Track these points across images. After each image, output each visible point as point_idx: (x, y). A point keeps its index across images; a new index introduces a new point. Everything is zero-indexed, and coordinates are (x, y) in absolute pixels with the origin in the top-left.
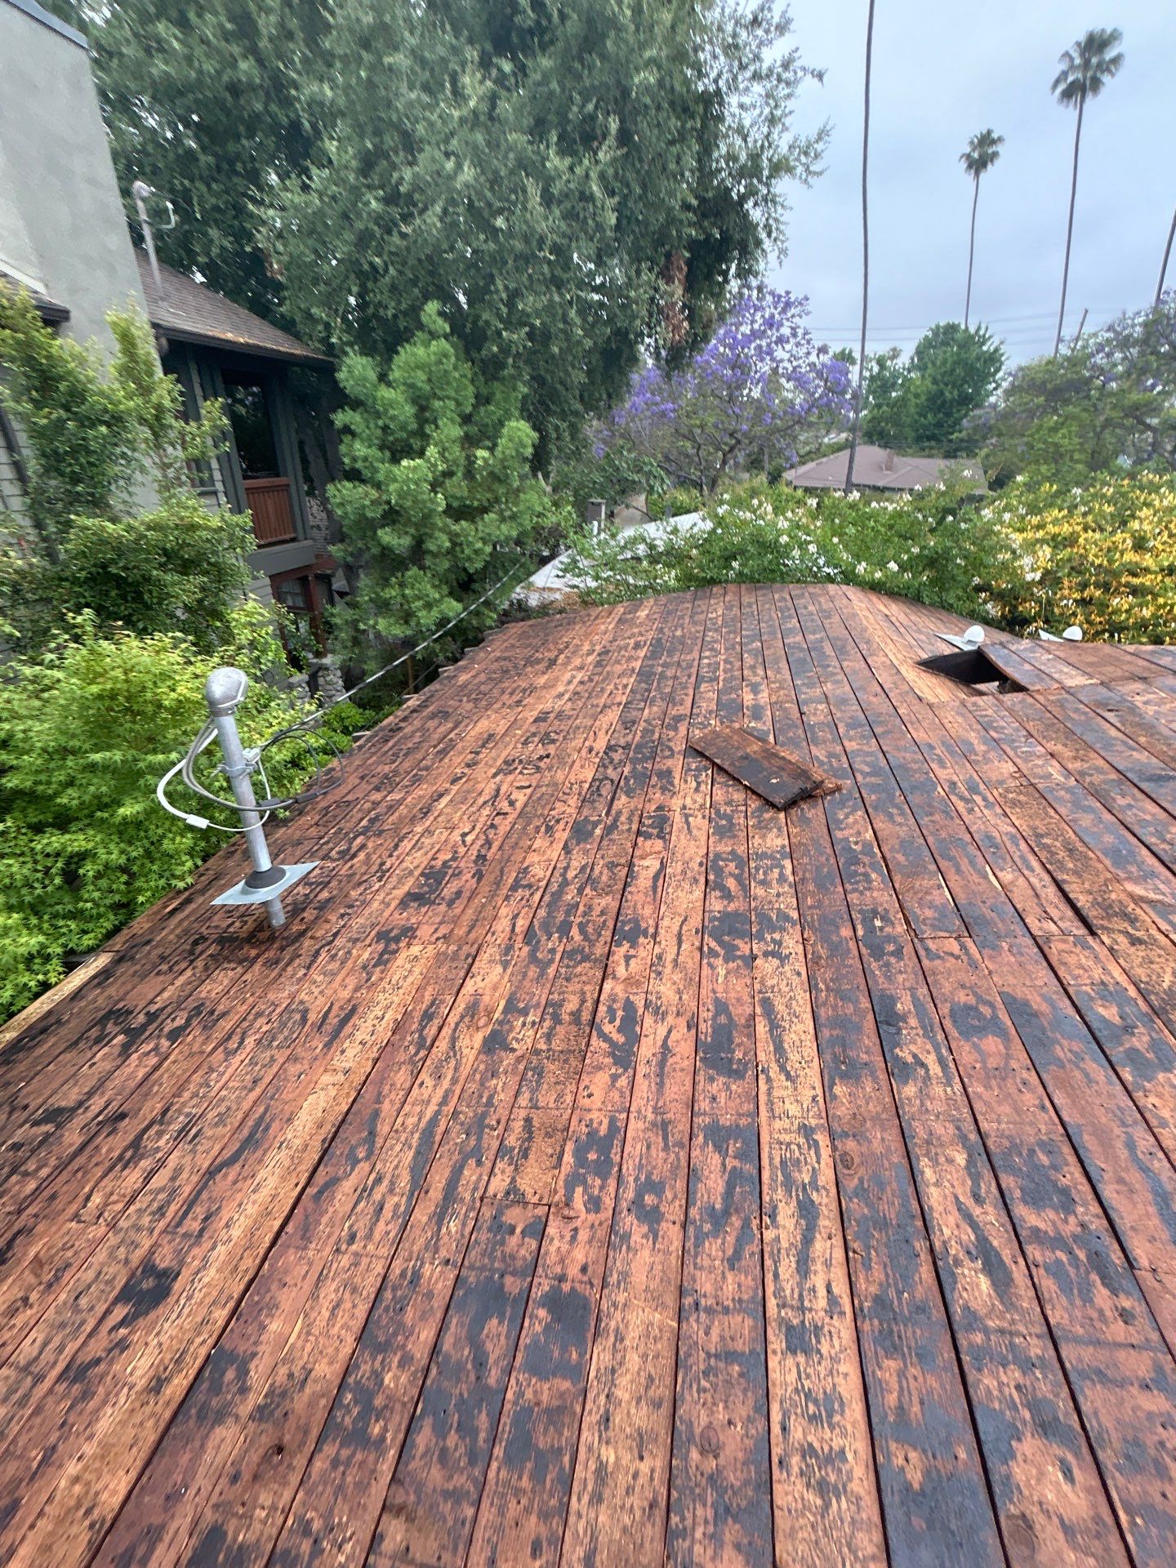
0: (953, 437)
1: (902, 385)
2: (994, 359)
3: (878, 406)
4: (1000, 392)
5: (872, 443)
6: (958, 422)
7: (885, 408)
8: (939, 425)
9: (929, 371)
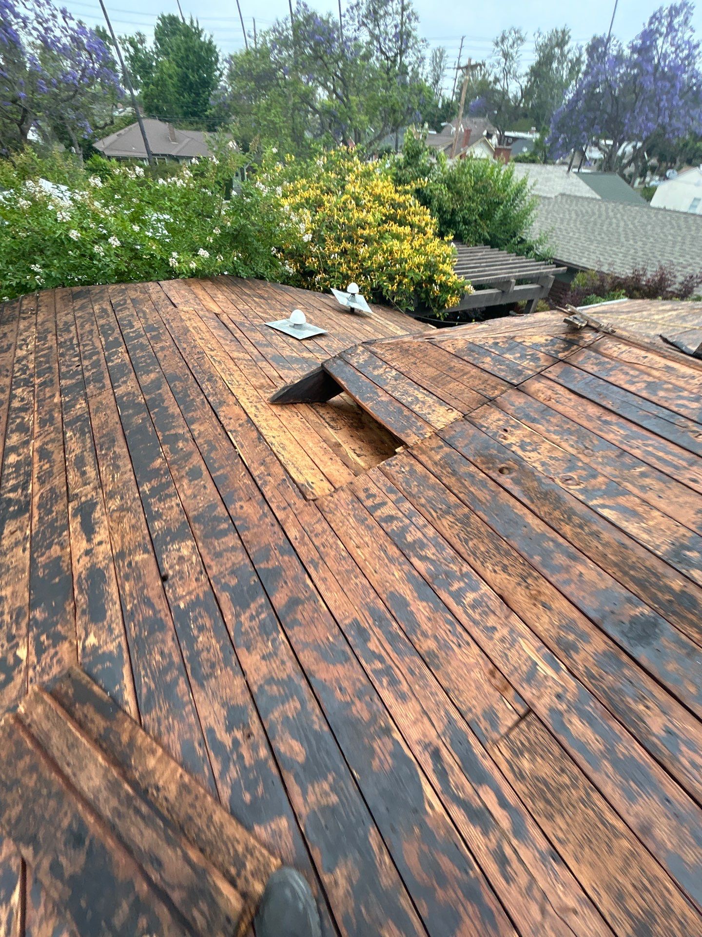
0: (207, 113)
1: (157, 67)
2: (210, 49)
3: (146, 84)
4: (224, 78)
5: (154, 117)
6: (206, 101)
7: (151, 86)
8: (195, 103)
9: (171, 56)
